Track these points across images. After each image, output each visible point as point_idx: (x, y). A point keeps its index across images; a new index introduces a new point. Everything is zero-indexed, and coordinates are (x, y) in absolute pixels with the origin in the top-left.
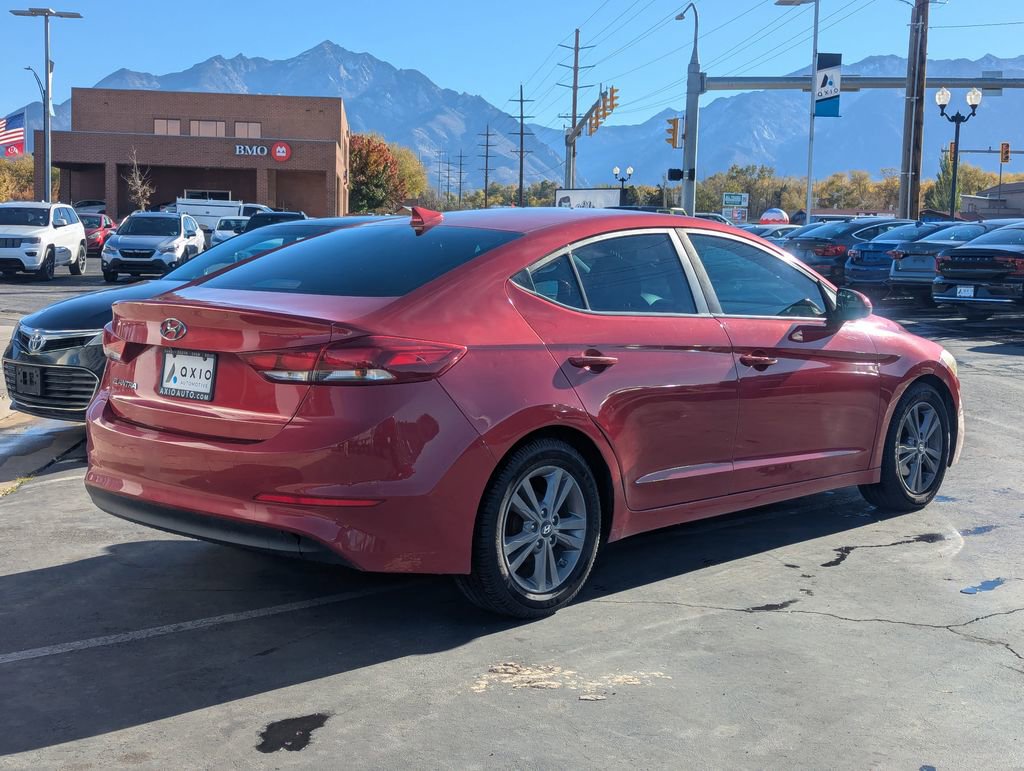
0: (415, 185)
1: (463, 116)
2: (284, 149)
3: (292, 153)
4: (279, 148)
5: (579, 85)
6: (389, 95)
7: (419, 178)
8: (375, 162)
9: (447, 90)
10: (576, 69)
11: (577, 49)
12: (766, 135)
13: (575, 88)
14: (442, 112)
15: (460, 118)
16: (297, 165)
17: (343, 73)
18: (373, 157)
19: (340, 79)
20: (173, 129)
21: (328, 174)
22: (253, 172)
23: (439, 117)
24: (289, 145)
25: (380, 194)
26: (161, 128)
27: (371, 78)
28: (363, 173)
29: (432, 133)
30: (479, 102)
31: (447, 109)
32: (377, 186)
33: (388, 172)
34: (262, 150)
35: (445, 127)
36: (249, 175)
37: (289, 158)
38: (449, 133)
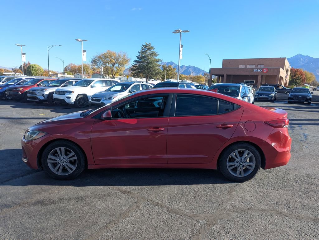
0: (310, 80)
2: (266, 70)
3: (268, 71)
4: (265, 70)
8: (298, 74)
16: (268, 74)
17: (302, 59)
19: (301, 61)
20: (243, 67)
21: (277, 76)
22: (257, 76)
24: (268, 69)
25: (298, 81)
26: (241, 67)
32: (298, 80)
34: (260, 70)
36: (256, 77)
37: (267, 72)
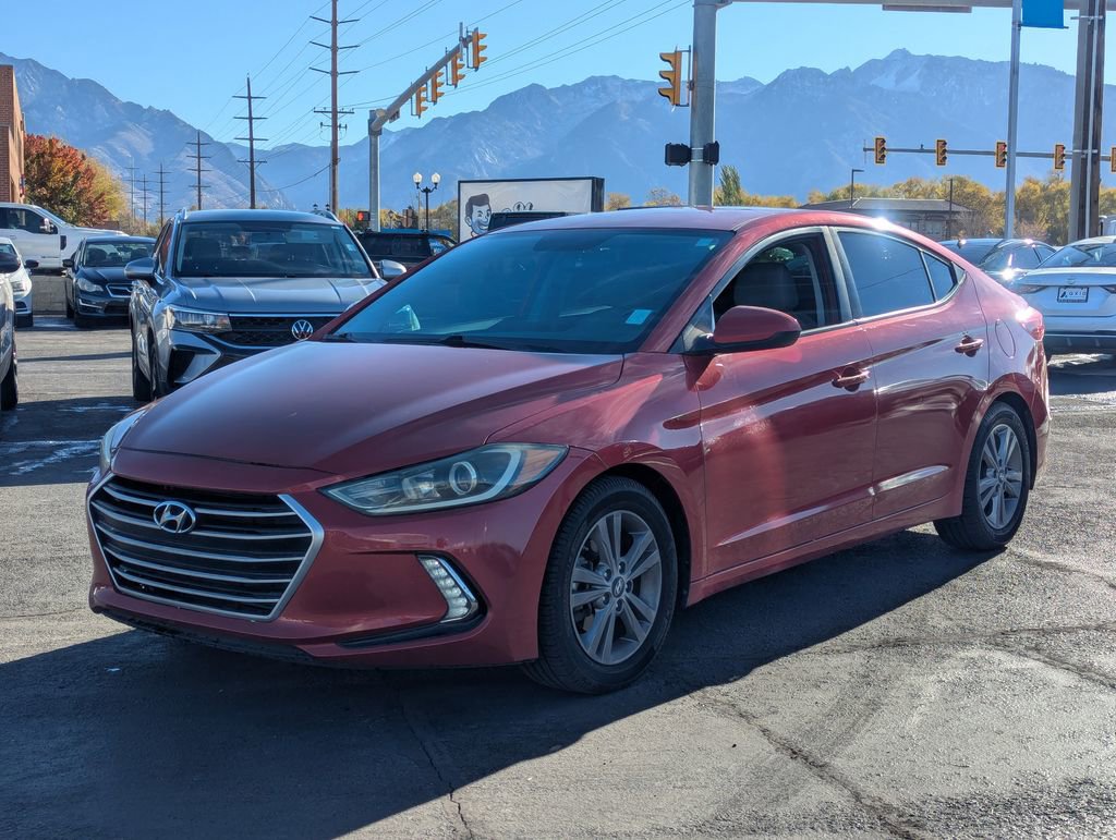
1: (150, 133)
5: (339, 71)
6: (59, 108)
7: (115, 195)
8: (60, 170)
9: (130, 104)
10: (334, 49)
11: (335, 23)
12: (488, 158)
13: (334, 74)
14: (125, 128)
15: (147, 135)
18: (58, 163)
23: (120, 133)
27: (37, 87)
28: (43, 185)
29: (113, 153)
30: (168, 118)
31: (130, 125)
33: (80, 185)
35: (128, 145)
38: (135, 153)
